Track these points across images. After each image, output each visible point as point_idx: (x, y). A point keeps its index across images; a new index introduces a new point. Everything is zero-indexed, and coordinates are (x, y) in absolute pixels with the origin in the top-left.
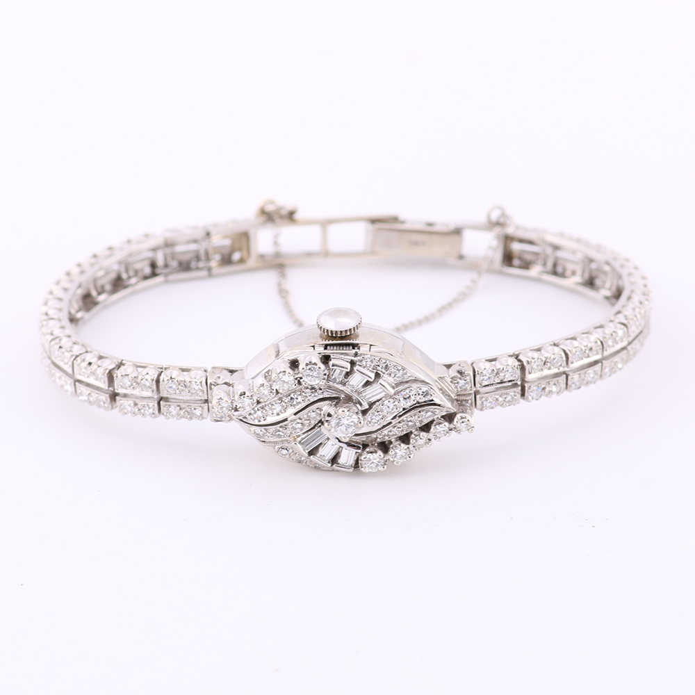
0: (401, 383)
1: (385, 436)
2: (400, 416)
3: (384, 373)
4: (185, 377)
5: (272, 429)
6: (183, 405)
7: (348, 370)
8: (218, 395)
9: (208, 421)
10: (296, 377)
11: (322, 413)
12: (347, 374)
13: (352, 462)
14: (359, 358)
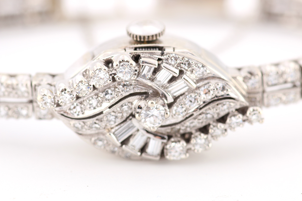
0: (201, 80)
1: (187, 127)
2: (201, 109)
3: (187, 70)
4: (14, 81)
5: (89, 121)
6: (11, 106)
7: (156, 67)
8: (42, 92)
9: (33, 120)
10: (111, 73)
11: (133, 106)
12: (156, 71)
13: (158, 151)
14: (165, 57)
